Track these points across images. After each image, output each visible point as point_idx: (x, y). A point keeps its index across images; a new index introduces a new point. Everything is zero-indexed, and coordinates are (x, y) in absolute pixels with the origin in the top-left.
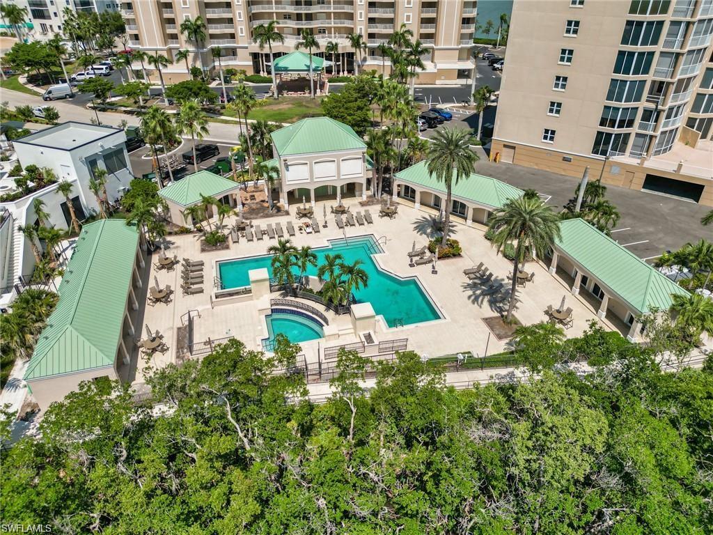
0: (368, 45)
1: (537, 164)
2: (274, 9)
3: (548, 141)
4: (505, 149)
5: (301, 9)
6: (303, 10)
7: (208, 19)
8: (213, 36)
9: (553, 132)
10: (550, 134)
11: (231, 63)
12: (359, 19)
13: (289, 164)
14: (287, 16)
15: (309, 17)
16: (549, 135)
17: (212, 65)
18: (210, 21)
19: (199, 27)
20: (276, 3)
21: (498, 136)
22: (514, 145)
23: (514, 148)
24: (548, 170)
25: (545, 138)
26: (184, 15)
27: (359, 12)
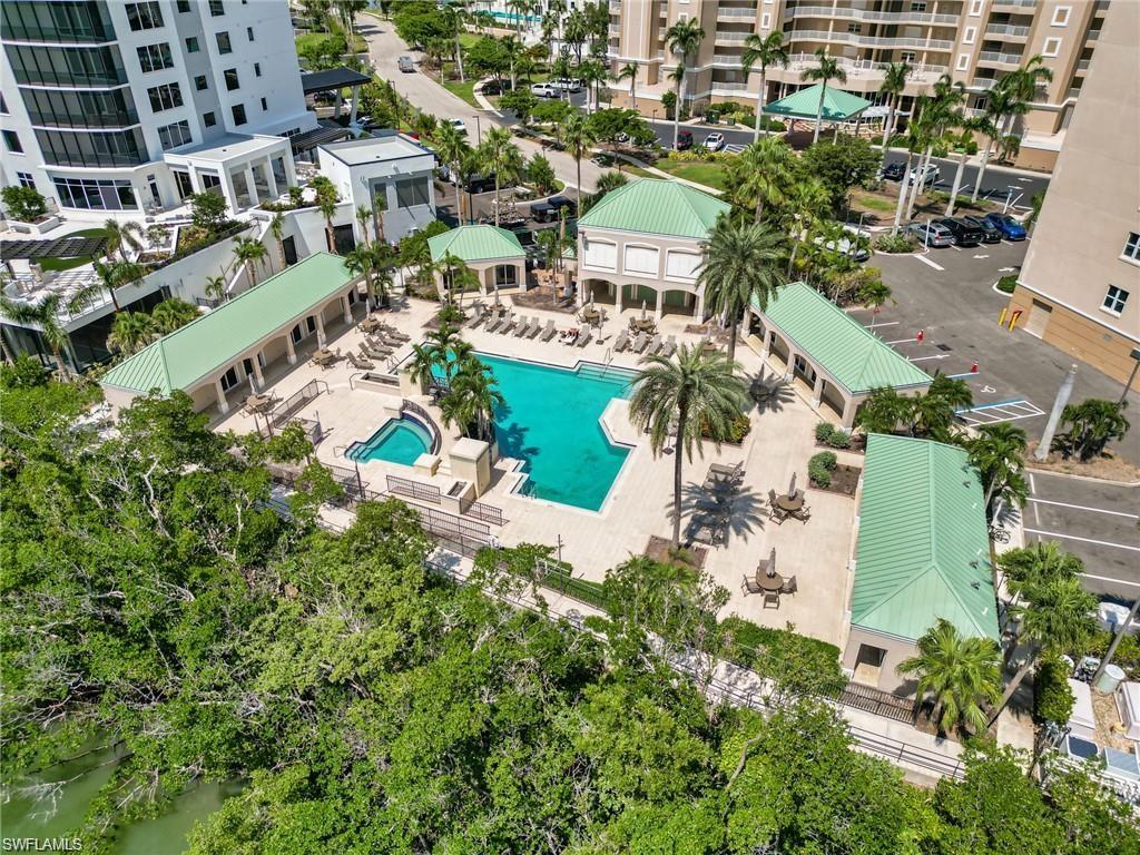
0: (968, 88)
1: (1083, 352)
2: (833, 13)
3: (1111, 311)
4: (1035, 309)
5: (877, 17)
6: (883, 19)
7: (719, 23)
8: (719, 50)
9: (1124, 295)
10: (1117, 297)
11: (735, 93)
12: (965, 41)
13: (589, 238)
14: (855, 28)
15: (891, 31)
16: (1116, 299)
17: (707, 93)
18: (721, 27)
19: (693, 34)
20: (839, 5)
21: (1027, 281)
22: (1050, 304)
23: (1049, 309)
24: (1100, 368)
25: (1109, 303)
26: (680, 14)
27: (967, 29)
